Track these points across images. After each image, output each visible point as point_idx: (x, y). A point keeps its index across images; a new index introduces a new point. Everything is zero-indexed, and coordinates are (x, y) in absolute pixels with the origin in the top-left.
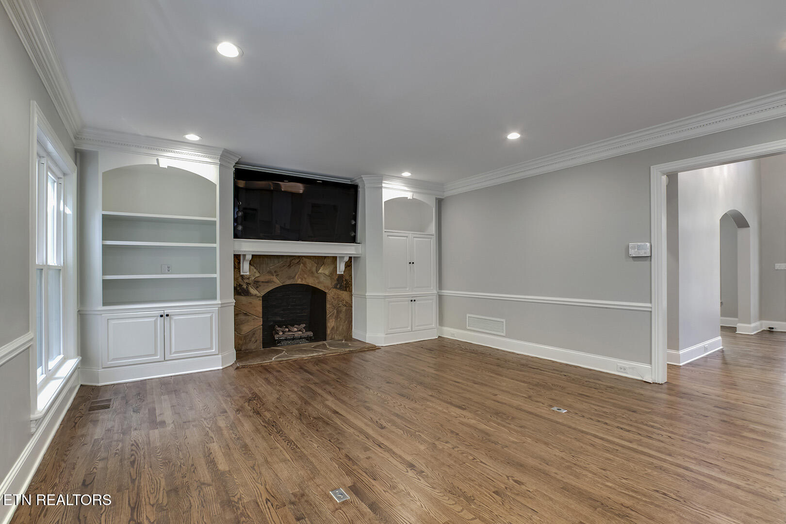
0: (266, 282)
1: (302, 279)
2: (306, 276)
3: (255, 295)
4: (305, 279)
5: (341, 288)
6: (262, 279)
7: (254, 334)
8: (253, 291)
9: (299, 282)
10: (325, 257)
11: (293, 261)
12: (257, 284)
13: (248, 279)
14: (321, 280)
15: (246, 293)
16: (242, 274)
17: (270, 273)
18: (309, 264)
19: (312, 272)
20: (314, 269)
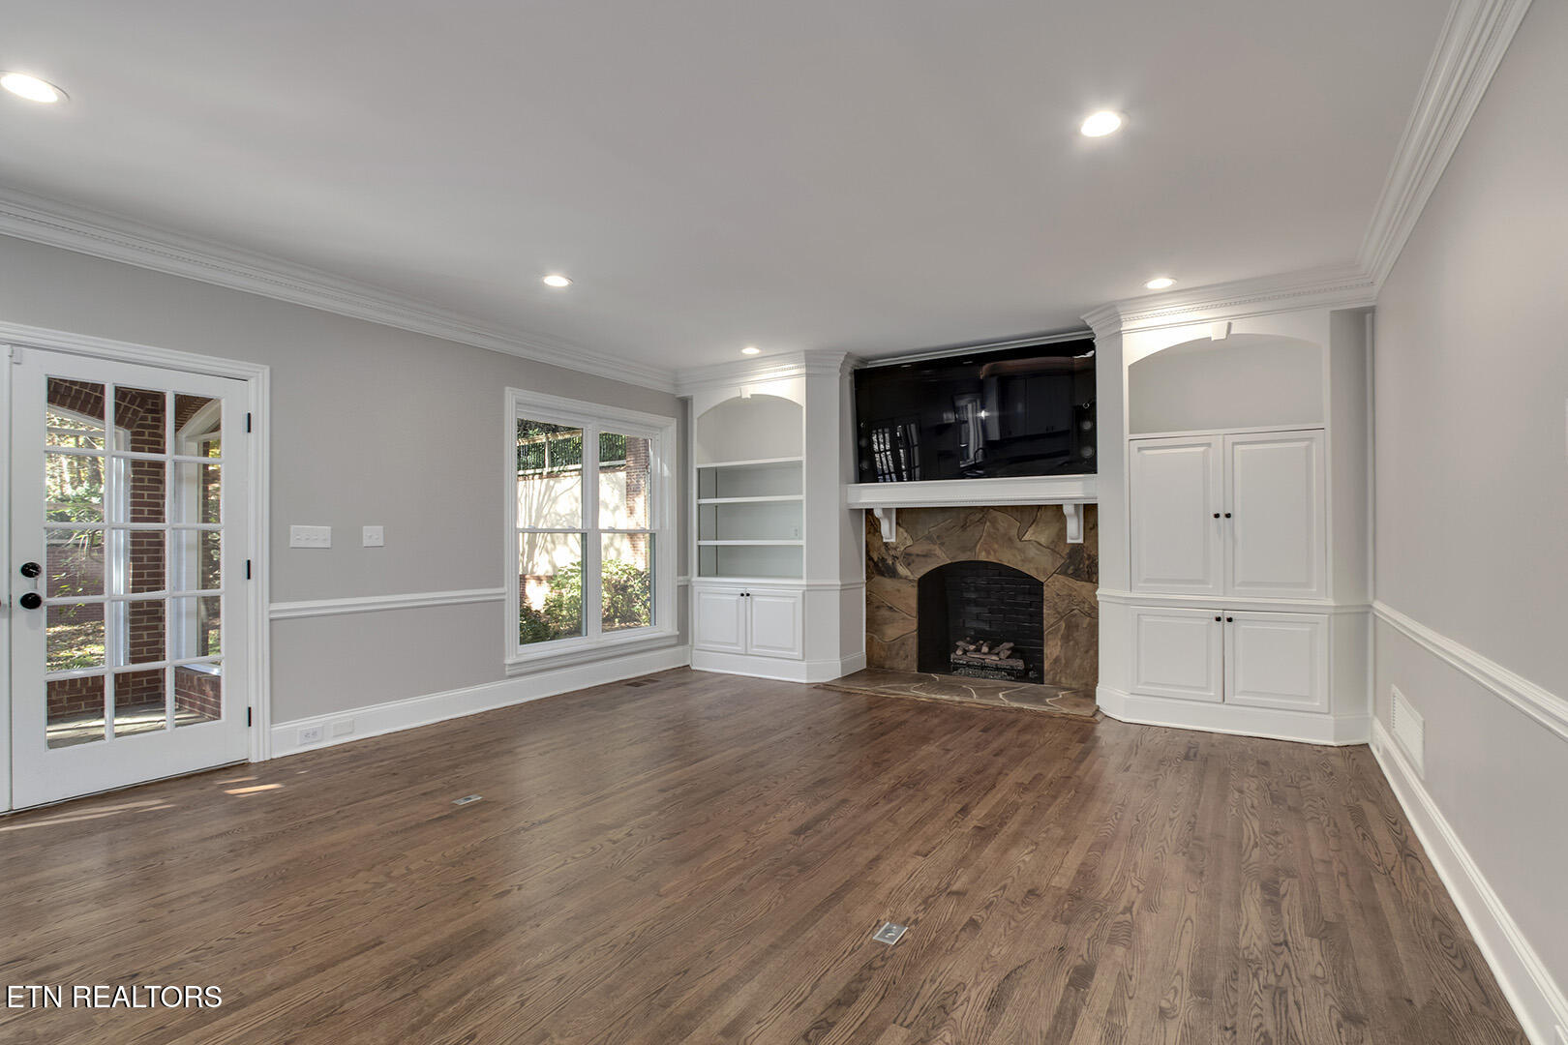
0: (924, 556)
1: (988, 553)
2: (996, 546)
3: (906, 578)
4: (995, 552)
5: (1076, 575)
6: (916, 550)
7: (903, 644)
8: (902, 570)
9: (983, 557)
10: (1039, 507)
11: (972, 517)
12: (908, 558)
13: (895, 549)
14: (1030, 555)
15: (892, 573)
16: (884, 540)
17: (929, 538)
18: (1003, 522)
19: (1010, 539)
20: (1014, 532)
